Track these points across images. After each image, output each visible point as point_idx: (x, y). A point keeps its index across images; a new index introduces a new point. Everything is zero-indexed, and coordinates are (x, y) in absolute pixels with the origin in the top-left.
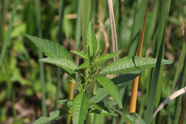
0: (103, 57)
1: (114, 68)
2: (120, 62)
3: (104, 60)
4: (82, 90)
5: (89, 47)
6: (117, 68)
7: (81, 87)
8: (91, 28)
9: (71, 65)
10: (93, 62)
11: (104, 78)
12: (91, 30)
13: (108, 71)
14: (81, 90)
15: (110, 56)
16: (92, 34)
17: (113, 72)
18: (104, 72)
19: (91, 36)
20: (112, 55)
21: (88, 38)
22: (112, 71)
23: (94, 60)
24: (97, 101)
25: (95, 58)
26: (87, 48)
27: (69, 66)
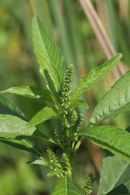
0: (85, 81)
1: (119, 98)
2: (128, 81)
3: (89, 87)
4: (64, 174)
5: (46, 72)
6: (126, 97)
7: (59, 168)
8: (38, 29)
9: (16, 125)
10: (65, 100)
11: (104, 129)
12: (40, 35)
13: (107, 111)
14: (62, 175)
15: (100, 74)
16: (44, 41)
17: (119, 110)
18: (101, 116)
19: (44, 46)
20: (103, 69)
21: (38, 53)
22: (118, 107)
23: (65, 96)
24: (109, 188)
25: (66, 91)
26: (44, 76)
27: (14, 128)
